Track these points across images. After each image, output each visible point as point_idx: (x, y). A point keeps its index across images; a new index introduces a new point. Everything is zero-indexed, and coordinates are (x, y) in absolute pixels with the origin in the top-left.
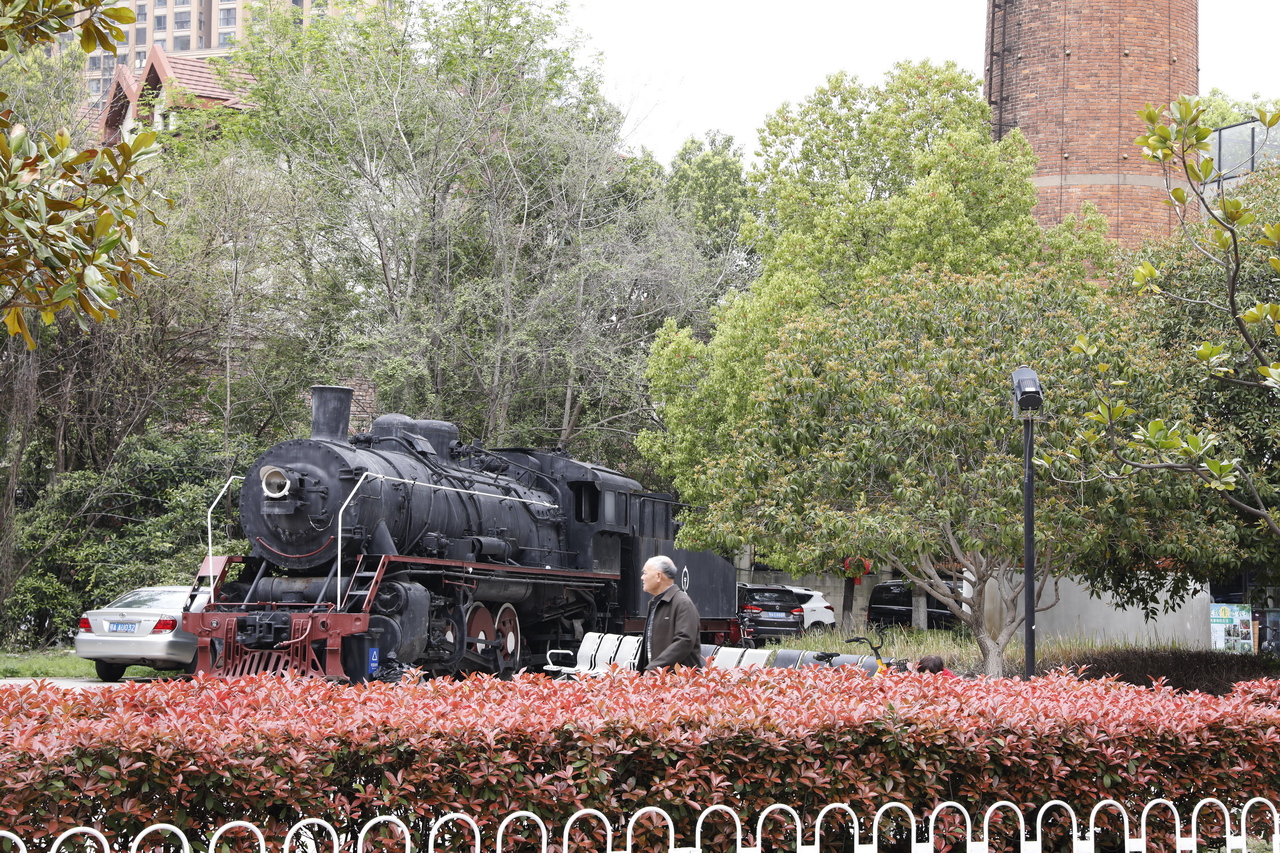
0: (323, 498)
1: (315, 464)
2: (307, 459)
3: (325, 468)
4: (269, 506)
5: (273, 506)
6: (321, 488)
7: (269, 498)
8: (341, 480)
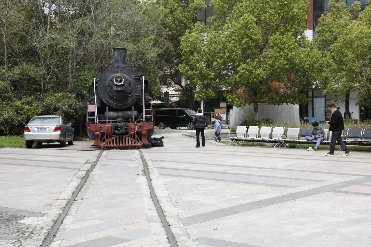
0: (129, 85)
1: (124, 73)
2: (121, 72)
3: (128, 75)
4: (116, 88)
5: (118, 88)
6: (128, 82)
7: (116, 85)
8: (134, 79)
